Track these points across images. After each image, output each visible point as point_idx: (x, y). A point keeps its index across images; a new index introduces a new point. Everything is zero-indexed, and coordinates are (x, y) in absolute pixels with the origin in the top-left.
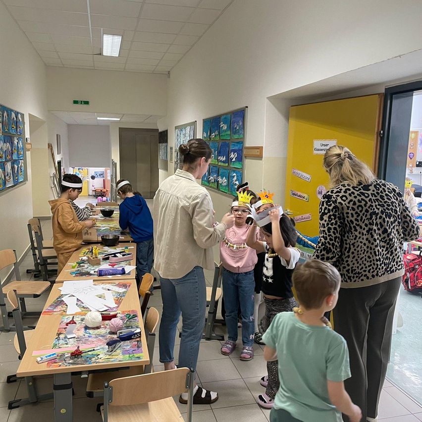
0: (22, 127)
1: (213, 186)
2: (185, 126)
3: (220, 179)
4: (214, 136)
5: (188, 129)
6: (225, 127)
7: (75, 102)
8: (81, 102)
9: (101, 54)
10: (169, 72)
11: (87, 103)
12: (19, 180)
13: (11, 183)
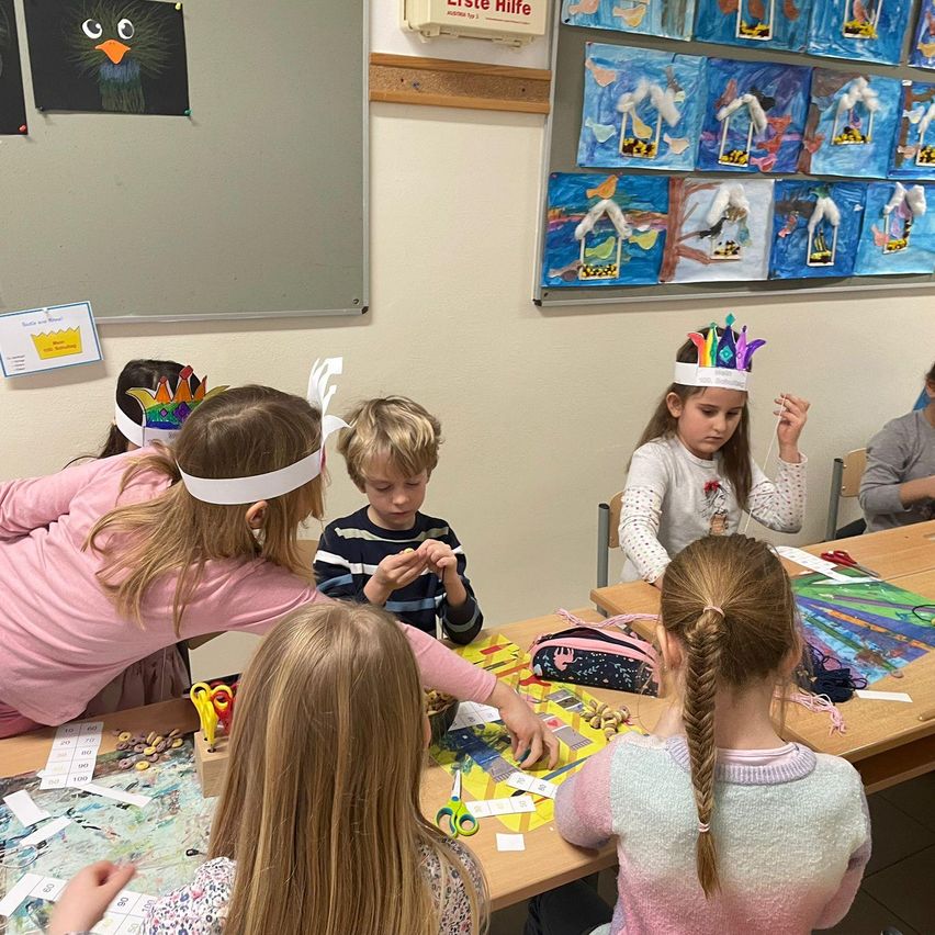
12: (868, 265)
13: (738, 271)
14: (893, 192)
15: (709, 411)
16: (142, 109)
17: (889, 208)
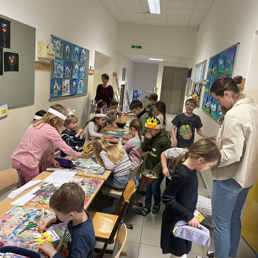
0: (85, 58)
1: (207, 110)
2: (200, 64)
3: (212, 106)
4: (214, 71)
5: (201, 66)
6: (221, 63)
7: (133, 47)
8: (137, 46)
9: (149, 12)
10: (198, 26)
11: (140, 47)
12: (78, 92)
13: (67, 94)
14: (79, 81)
15: (103, 120)
16: (14, 70)
17: (79, 83)
